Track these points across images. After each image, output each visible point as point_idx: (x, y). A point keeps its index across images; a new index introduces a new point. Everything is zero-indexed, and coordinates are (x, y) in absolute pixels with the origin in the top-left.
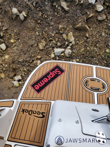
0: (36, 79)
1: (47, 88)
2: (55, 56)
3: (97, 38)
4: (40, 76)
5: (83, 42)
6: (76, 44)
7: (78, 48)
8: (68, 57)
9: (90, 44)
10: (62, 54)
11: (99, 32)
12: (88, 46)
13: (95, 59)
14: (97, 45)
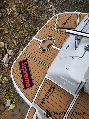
0: (21, 83)
1: (33, 77)
2: (8, 63)
3: (13, 28)
4: (21, 79)
5: (10, 38)
6: (8, 43)
7: (12, 44)
8: (15, 55)
9: (14, 34)
10: (10, 58)
11: (10, 23)
12: (15, 37)
13: (26, 37)
14: (18, 30)
